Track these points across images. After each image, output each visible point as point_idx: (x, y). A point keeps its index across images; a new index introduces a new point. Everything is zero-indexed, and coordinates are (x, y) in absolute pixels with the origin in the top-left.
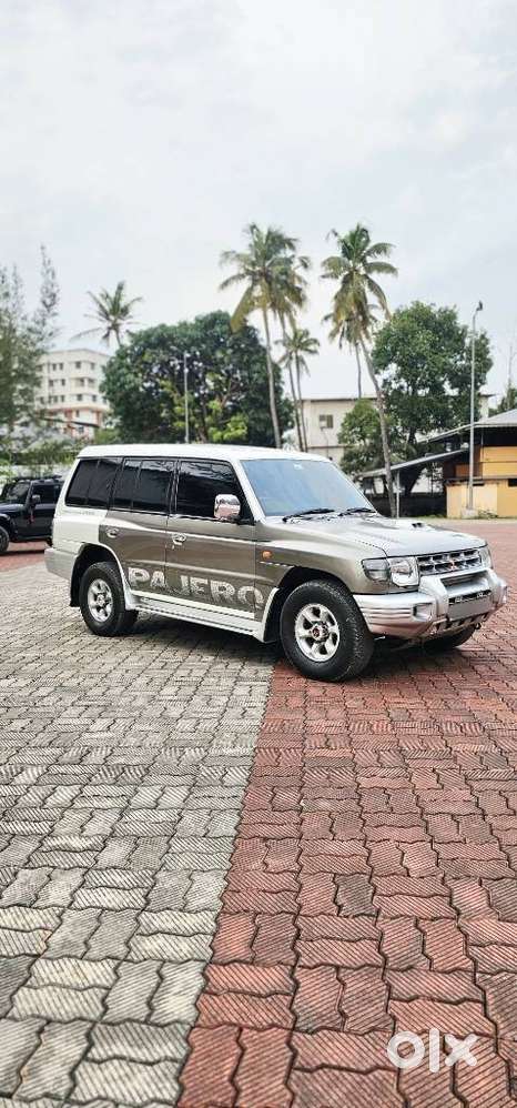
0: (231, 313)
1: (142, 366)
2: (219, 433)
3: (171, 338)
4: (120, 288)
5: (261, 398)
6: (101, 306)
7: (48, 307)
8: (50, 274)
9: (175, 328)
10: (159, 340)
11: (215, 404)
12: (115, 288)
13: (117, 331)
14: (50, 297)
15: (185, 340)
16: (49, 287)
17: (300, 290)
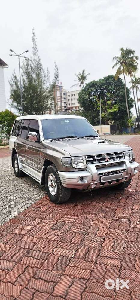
0: (114, 75)
1: (88, 93)
2: (110, 110)
3: (96, 84)
4: (83, 71)
5: (123, 99)
6: (78, 77)
7: (56, 78)
8: (57, 69)
9: (97, 81)
10: (93, 85)
11: (109, 102)
12: (82, 72)
13: (83, 84)
14: (56, 76)
15: (100, 84)
16: (57, 73)
17: (136, 66)
